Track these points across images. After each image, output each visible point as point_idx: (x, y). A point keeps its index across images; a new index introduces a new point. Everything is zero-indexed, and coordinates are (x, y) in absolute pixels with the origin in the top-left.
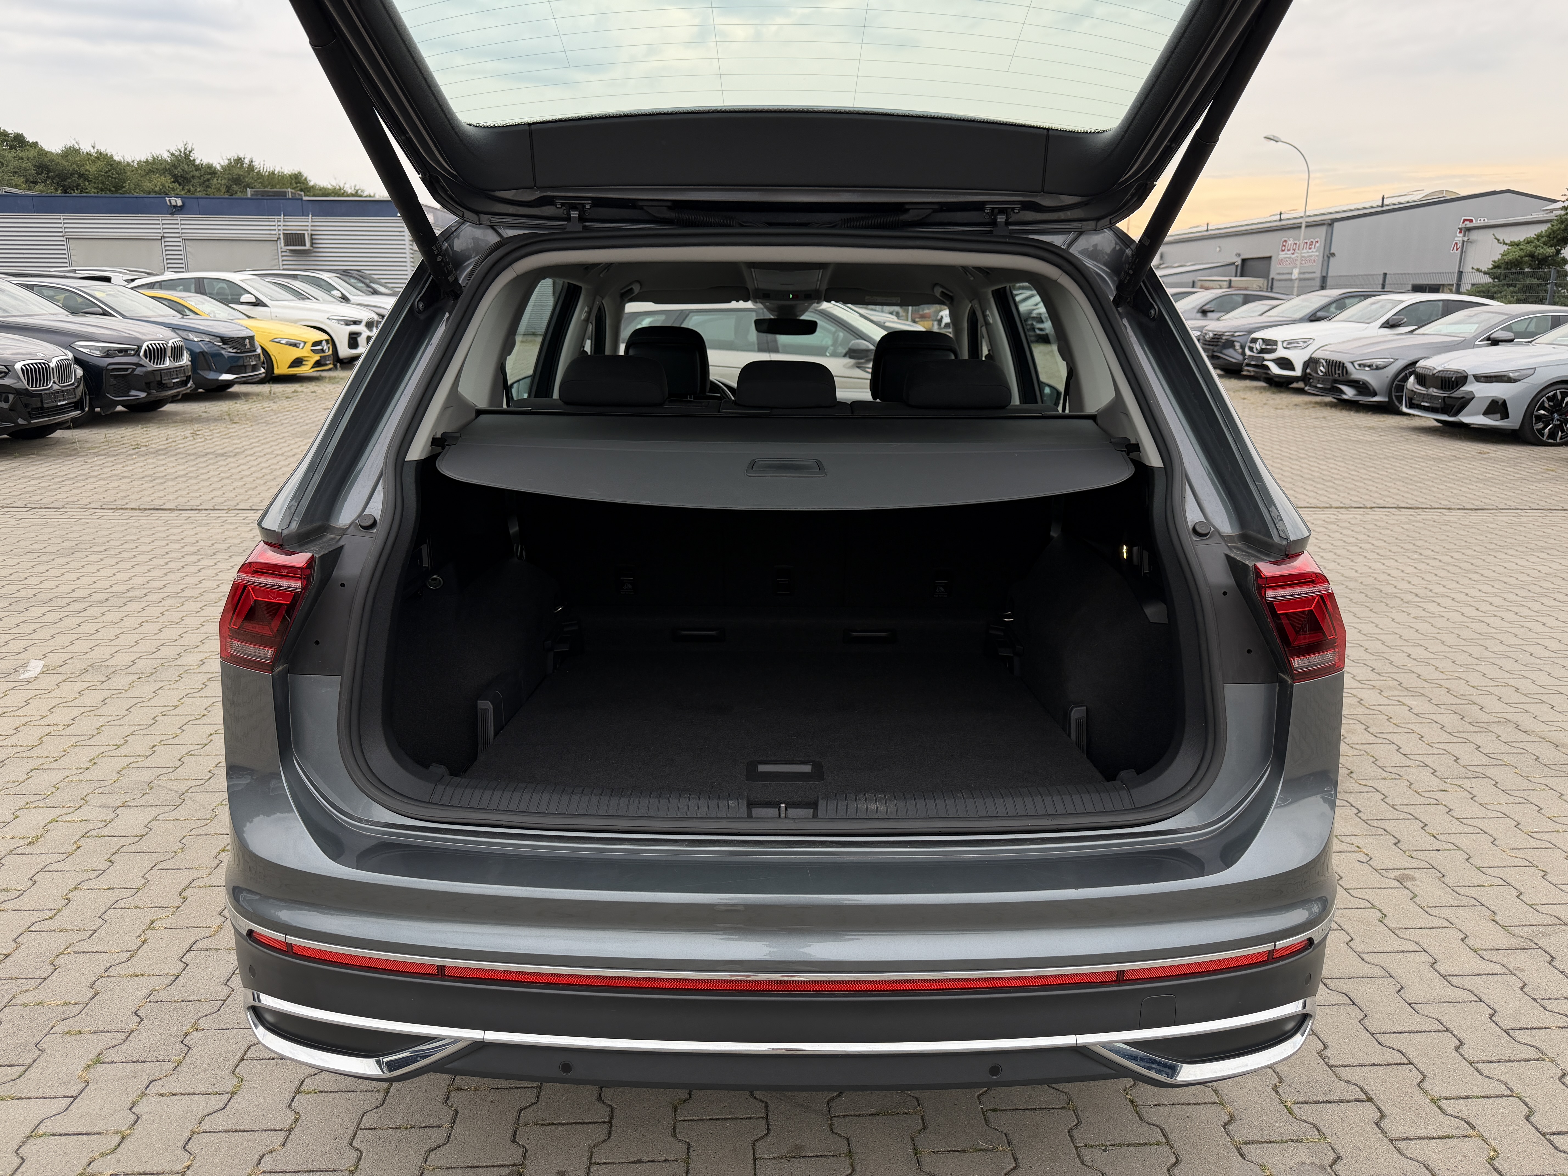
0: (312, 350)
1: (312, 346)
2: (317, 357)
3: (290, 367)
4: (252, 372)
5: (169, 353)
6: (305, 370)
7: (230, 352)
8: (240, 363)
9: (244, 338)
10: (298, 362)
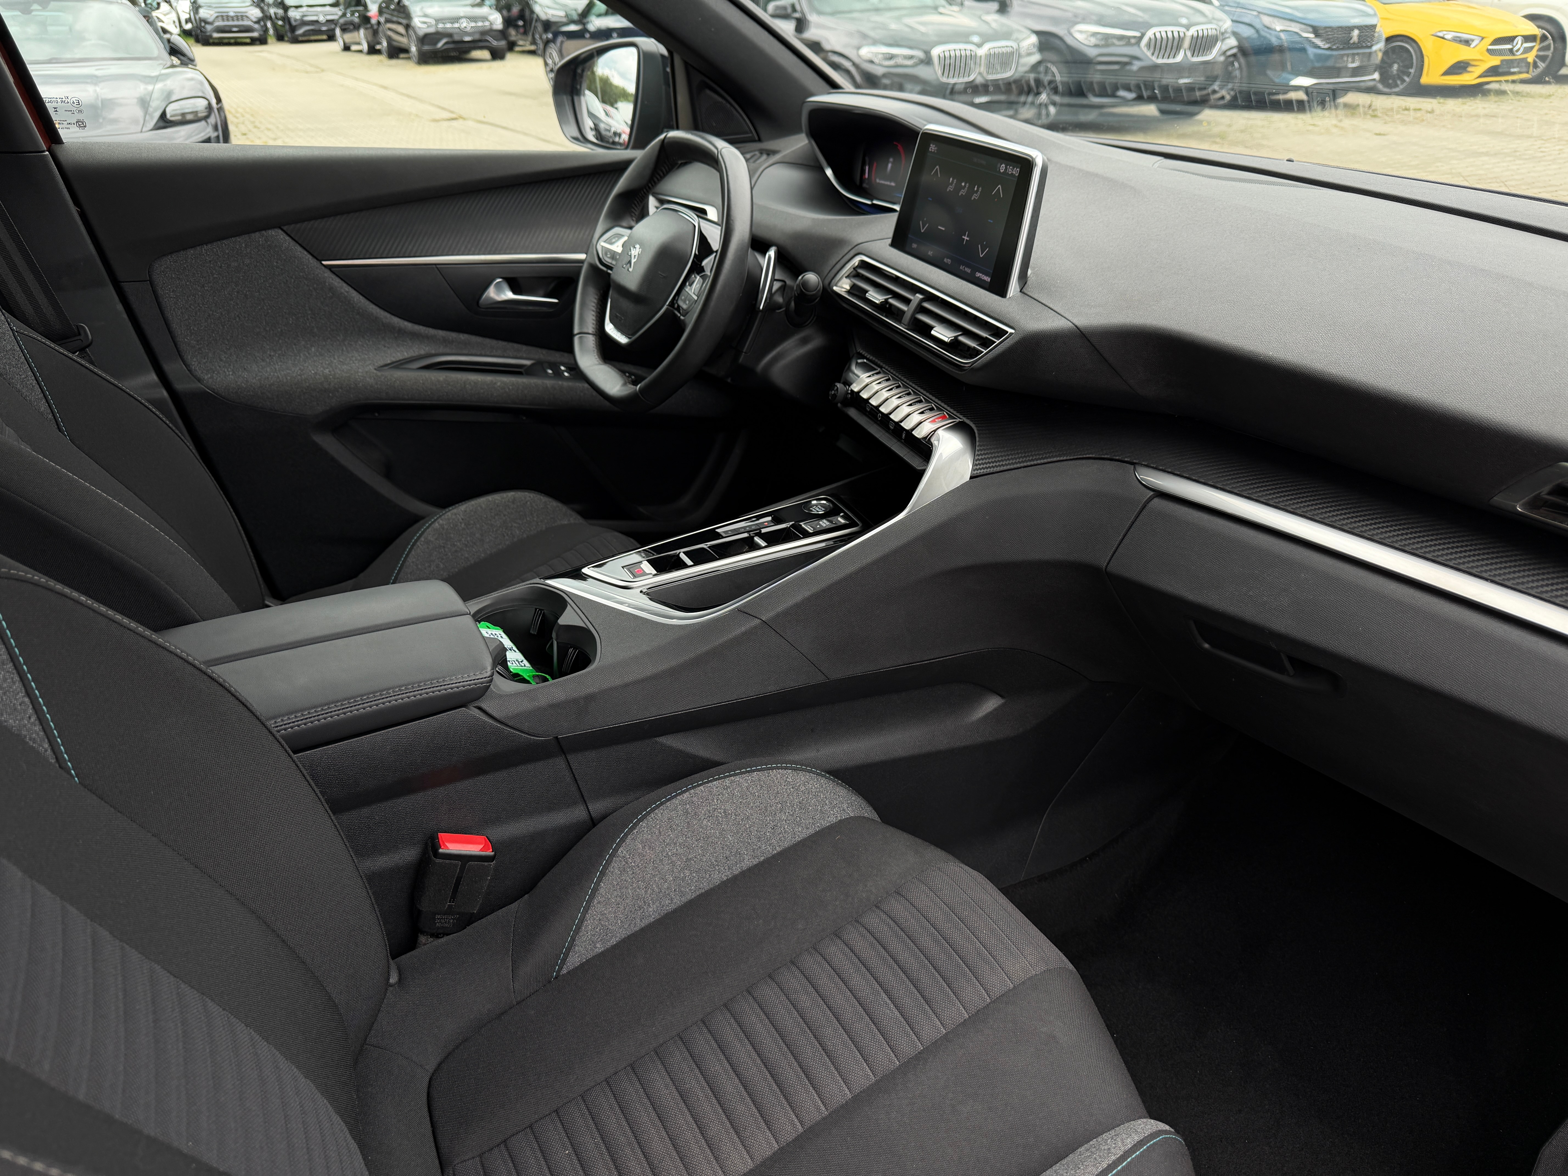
0: (1488, 50)
1: (1492, 44)
2: (1495, 61)
3: (1447, 73)
4: (1352, 76)
5: (1186, 44)
6: (1468, 79)
7: (1319, 47)
8: (1330, 63)
9: (1351, 29)
10: (1460, 67)
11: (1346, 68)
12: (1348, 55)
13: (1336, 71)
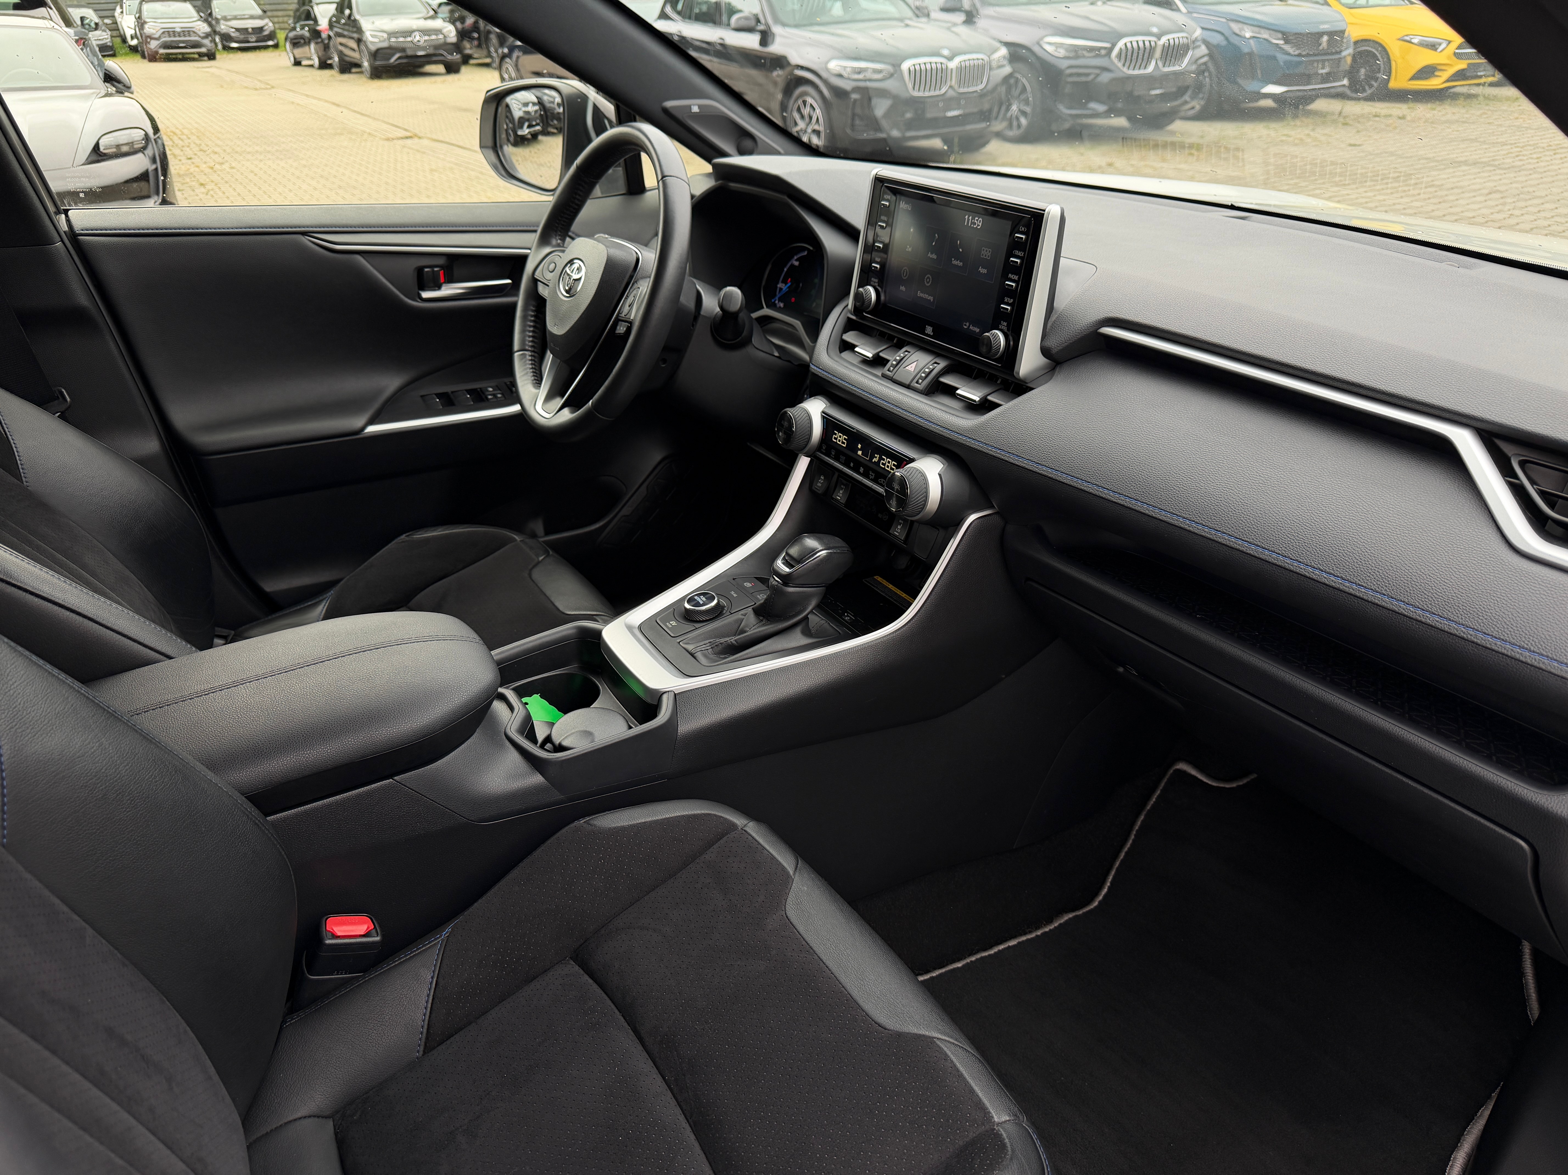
0: (1455, 54)
1: (1459, 48)
2: (1462, 65)
3: (1414, 77)
5: (1158, 54)
7: (1289, 54)
8: (1301, 70)
9: (1321, 34)
11: (1317, 74)
12: (1318, 61)
13: (1307, 78)
